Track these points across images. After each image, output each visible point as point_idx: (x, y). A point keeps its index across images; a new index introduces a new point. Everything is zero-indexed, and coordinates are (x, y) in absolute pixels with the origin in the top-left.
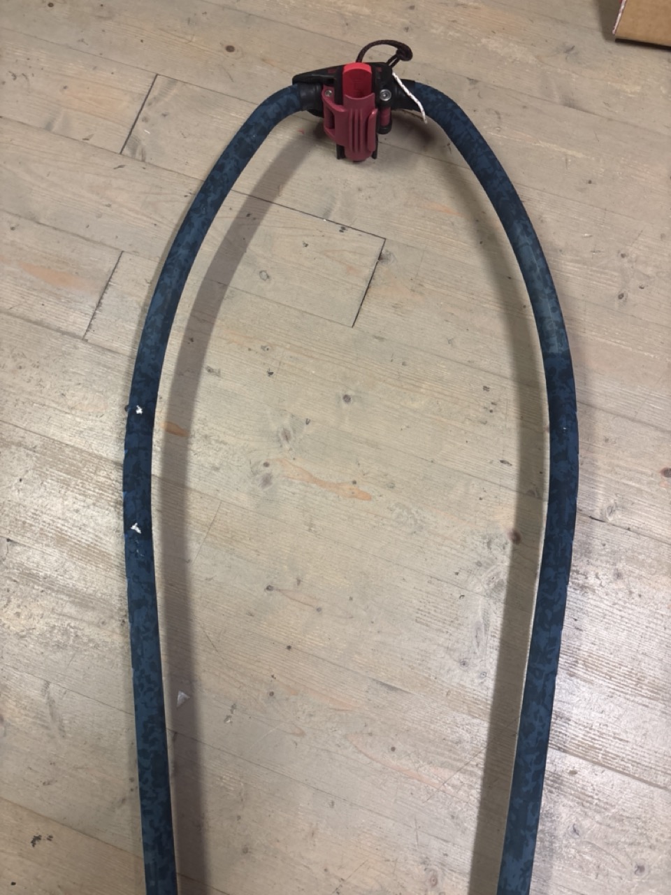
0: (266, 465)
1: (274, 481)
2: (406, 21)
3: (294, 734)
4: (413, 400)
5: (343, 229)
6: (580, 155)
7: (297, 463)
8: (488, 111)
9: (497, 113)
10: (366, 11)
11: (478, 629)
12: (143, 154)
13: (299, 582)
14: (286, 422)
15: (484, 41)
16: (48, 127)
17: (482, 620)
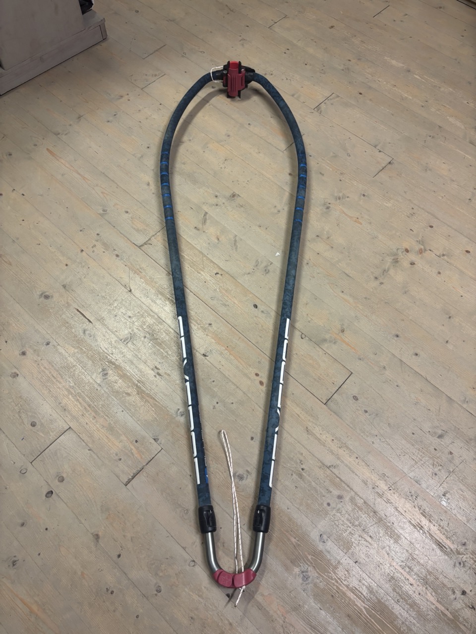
0: (330, 204)
1: (330, 209)
2: (423, 105)
3: (311, 276)
4: (386, 203)
5: (380, 151)
6: (470, 158)
7: (340, 207)
8: (442, 136)
9: (445, 138)
10: (410, 98)
11: (385, 270)
12: (321, 112)
13: (328, 238)
14: (341, 195)
15: (448, 117)
16: (293, 95)
17: (387, 269)
